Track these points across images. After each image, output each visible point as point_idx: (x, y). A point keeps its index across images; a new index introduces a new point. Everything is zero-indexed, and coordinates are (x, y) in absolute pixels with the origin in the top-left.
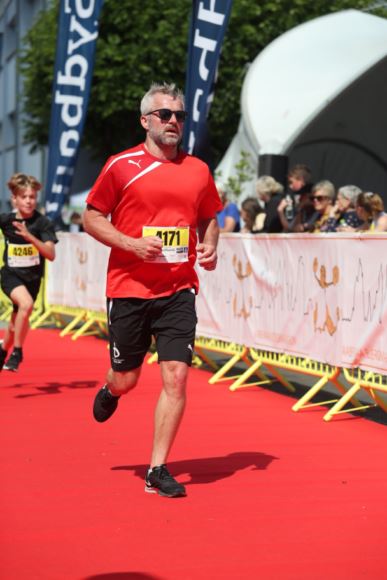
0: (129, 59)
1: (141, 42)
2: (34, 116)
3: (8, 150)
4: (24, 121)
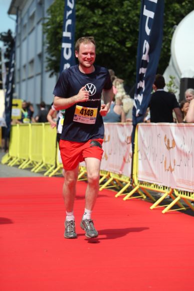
1: (114, 14)
2: (52, 56)
3: (38, 75)
4: (47, 58)
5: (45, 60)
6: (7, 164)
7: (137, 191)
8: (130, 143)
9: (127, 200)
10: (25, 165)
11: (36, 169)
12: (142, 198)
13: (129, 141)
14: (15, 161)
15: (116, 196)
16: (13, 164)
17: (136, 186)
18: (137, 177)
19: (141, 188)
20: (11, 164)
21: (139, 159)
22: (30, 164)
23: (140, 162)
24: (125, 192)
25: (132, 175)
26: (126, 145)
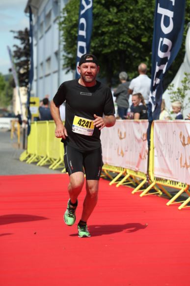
0: (122, 21)
1: (129, 11)
2: (69, 53)
3: (55, 72)
4: (64, 56)
5: (61, 57)
6: (25, 161)
7: (153, 187)
8: (145, 140)
9: (143, 197)
10: (42, 162)
11: (54, 166)
12: (158, 194)
13: (145, 138)
14: (33, 159)
15: (133, 192)
16: (31, 161)
17: (152, 182)
18: (153, 173)
19: (157, 185)
20: (30, 161)
21: (155, 156)
22: (48, 161)
23: (156, 159)
24: (141, 188)
25: (148, 171)
26: (142, 142)
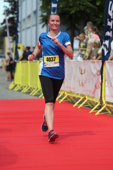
2: (44, 12)
3: (33, 26)
6: (13, 89)
7: (104, 109)
8: (100, 75)
9: (98, 115)
10: (25, 90)
11: (33, 93)
12: (108, 113)
13: (99, 73)
15: (90, 112)
16: (17, 89)
17: (104, 105)
18: (105, 99)
19: (107, 107)
20: (16, 89)
21: (106, 86)
22: (29, 90)
23: (107, 88)
24: (96, 109)
25: (101, 97)
26: (97, 76)
